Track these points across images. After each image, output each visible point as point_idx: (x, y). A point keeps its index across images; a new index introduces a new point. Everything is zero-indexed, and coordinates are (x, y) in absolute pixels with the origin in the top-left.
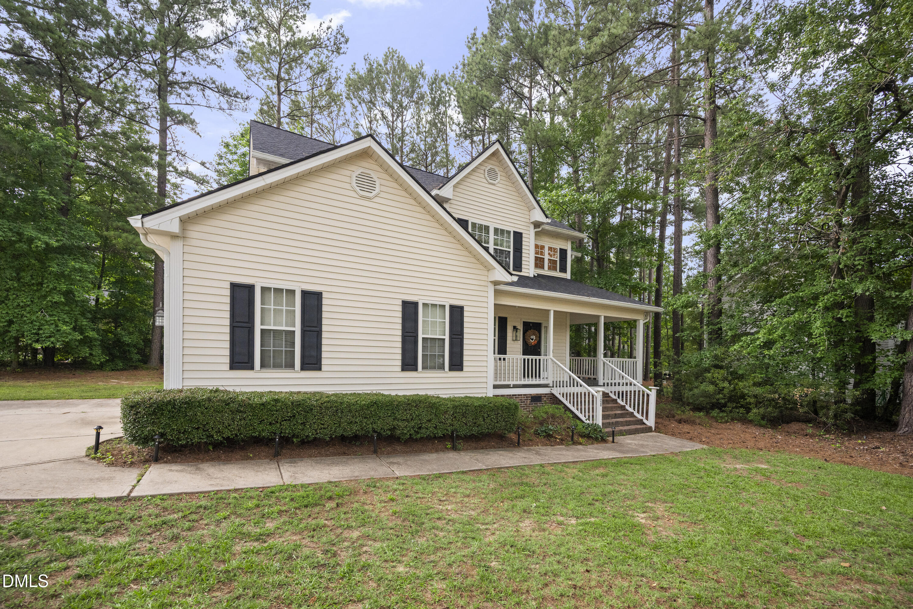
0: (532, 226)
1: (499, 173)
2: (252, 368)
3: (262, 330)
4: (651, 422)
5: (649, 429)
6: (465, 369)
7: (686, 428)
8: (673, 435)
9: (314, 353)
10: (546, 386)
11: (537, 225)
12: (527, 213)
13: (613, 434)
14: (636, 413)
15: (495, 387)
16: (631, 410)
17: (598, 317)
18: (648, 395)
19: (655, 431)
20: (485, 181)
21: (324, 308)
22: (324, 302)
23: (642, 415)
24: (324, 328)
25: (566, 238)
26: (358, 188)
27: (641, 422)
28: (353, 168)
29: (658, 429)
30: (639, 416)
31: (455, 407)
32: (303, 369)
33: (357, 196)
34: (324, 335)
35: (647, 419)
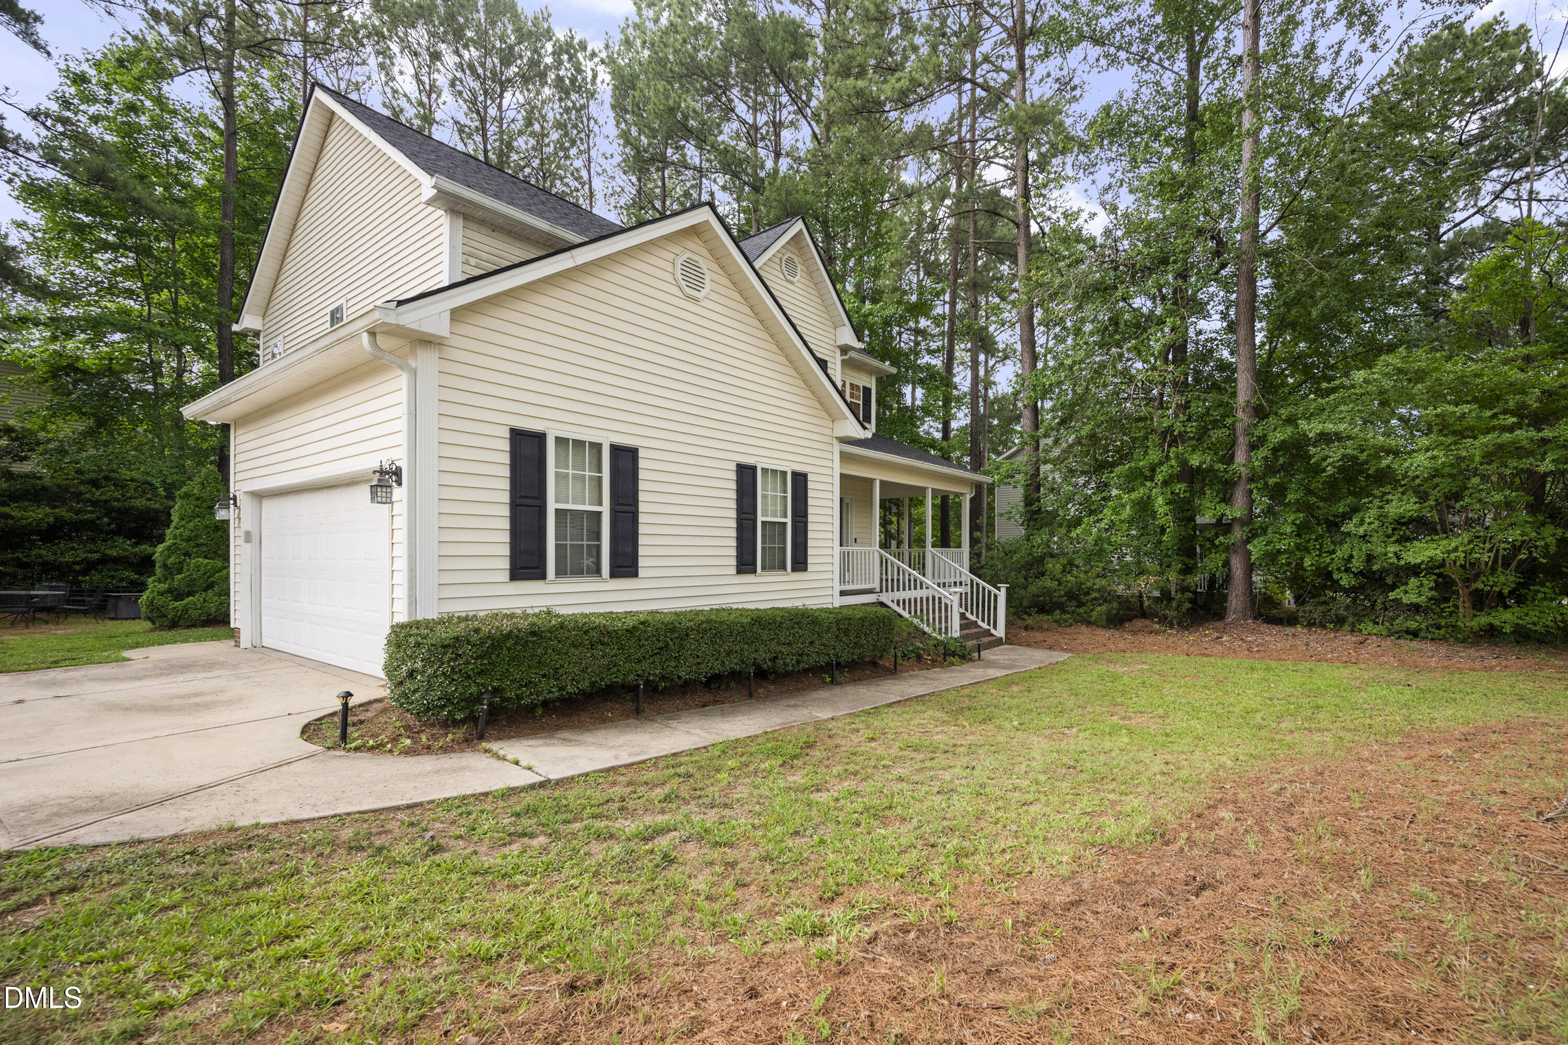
0: (838, 352)
1: (799, 267)
2: (543, 576)
3: (558, 511)
4: (1000, 632)
5: (999, 642)
6: (810, 568)
7: (1039, 636)
8: (1028, 645)
9: (629, 549)
10: (870, 591)
11: (844, 349)
12: (832, 331)
13: (979, 649)
14: (980, 623)
15: (843, 593)
16: (973, 618)
17: (923, 490)
18: (996, 596)
19: (1006, 643)
20: (781, 276)
21: (642, 475)
22: (642, 464)
23: (989, 624)
24: (642, 507)
25: (869, 371)
26: (684, 283)
27: (988, 633)
28: (677, 249)
29: (1010, 639)
30: (985, 626)
31: (838, 622)
32: (613, 575)
33: (681, 295)
34: (642, 519)
35: (995, 627)
